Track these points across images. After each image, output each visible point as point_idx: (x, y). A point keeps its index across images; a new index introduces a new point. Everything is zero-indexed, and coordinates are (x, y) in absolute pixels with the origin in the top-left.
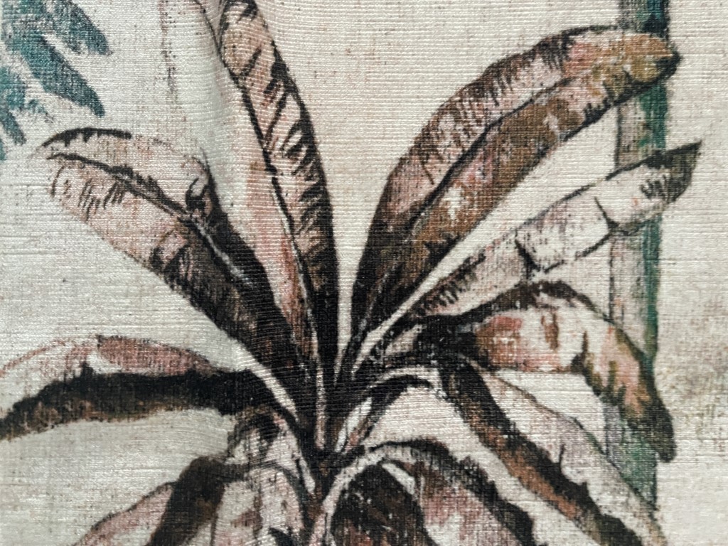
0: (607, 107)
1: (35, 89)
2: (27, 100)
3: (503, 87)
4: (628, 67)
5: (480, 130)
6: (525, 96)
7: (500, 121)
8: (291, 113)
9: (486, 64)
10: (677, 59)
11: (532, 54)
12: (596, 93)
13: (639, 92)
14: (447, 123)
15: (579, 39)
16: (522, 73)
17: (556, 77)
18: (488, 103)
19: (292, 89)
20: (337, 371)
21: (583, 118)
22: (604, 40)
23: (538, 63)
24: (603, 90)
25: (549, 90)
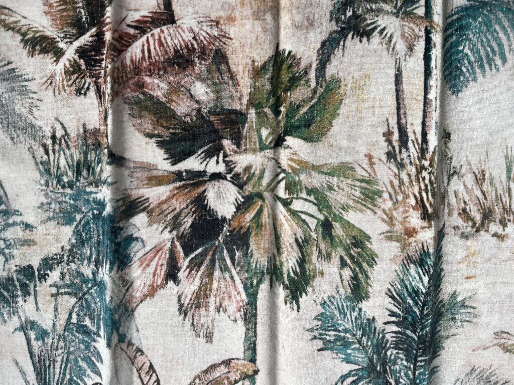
0: (240, 380)
2: (87, 374)
3: (213, 372)
4: (245, 370)
7: (212, 381)
9: (208, 366)
10: (258, 370)
11: (221, 364)
12: (237, 376)
13: (248, 378)
14: (197, 381)
15: (233, 361)
16: (218, 368)
17: (226, 370)
19: (154, 371)
21: (233, 382)
22: (240, 362)
23: (222, 366)
24: (239, 375)
25: (225, 374)
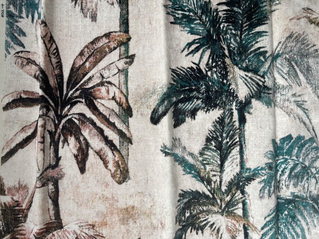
1: (12, 44)
5: (93, 51)
6: (102, 44)
8: (54, 46)
18: (94, 46)
20: (63, 99)
